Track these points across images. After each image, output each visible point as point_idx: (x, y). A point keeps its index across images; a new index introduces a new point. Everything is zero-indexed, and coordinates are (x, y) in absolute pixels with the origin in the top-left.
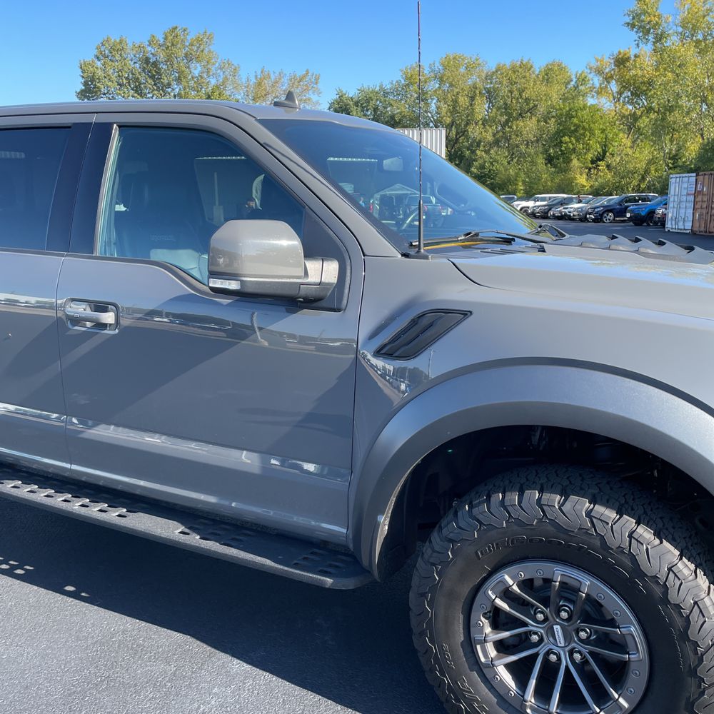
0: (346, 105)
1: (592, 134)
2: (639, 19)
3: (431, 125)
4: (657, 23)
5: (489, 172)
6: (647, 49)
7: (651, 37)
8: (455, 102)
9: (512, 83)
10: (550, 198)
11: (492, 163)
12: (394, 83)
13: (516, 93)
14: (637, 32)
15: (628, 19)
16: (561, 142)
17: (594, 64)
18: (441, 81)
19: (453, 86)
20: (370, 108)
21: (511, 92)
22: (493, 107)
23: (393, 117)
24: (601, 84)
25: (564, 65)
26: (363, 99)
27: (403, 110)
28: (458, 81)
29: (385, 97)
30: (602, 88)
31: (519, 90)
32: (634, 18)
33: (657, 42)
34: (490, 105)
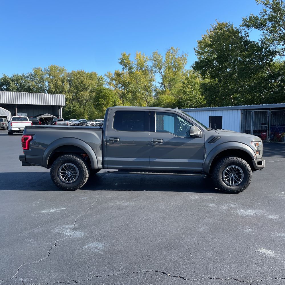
0: (7, 81)
1: (109, 98)
4: (129, 63)
5: (73, 110)
6: (126, 71)
7: (127, 68)
8: (56, 83)
9: (78, 78)
10: (101, 121)
11: (73, 107)
12: (29, 73)
14: (123, 65)
15: (120, 61)
16: (99, 100)
17: (107, 74)
18: (50, 75)
19: (55, 77)
20: (18, 83)
21: (78, 81)
22: (71, 86)
23: (29, 87)
24: (110, 81)
25: (96, 73)
26: (15, 79)
27: (34, 85)
28: (57, 75)
29: (25, 79)
30: (110, 83)
31: (81, 81)
32: (122, 61)
33: (129, 69)
34: (70, 85)
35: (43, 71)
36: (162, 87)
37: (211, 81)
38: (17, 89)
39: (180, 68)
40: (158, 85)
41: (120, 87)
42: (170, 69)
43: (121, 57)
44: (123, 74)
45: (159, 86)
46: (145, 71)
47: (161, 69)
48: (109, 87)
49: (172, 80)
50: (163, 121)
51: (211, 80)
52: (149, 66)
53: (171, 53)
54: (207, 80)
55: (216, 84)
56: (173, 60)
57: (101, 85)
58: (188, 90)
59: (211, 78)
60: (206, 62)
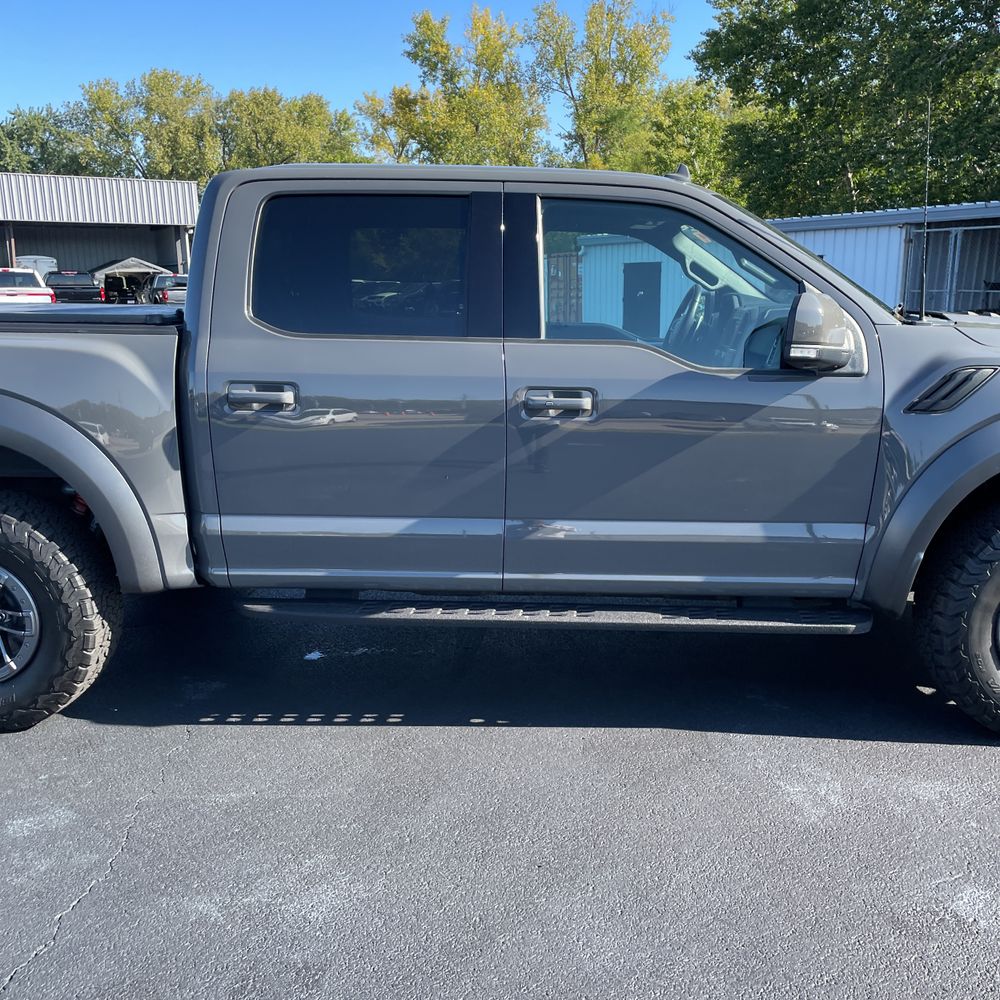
2: (422, 47)
3: (137, 173)
4: (446, 56)
6: (433, 89)
7: (439, 74)
8: (174, 143)
9: (255, 120)
12: (71, 105)
13: (263, 135)
14: (420, 65)
15: (409, 47)
17: (363, 102)
18: (148, 109)
19: (167, 118)
20: (34, 143)
21: (255, 133)
22: (231, 152)
23: (74, 158)
24: (375, 131)
25: (324, 101)
26: (21, 128)
27: (90, 149)
28: (175, 111)
29: (58, 127)
30: (378, 136)
31: (267, 131)
32: (416, 46)
33: (447, 81)
34: (226, 149)
35: (124, 95)
36: (573, 153)
37: (767, 115)
38: (29, 166)
39: (644, 68)
40: (559, 144)
41: (414, 154)
42: (603, 73)
43: (412, 30)
44: (422, 98)
45: (562, 149)
46: (508, 83)
47: (568, 77)
48: (373, 154)
49: (614, 119)
50: (579, 279)
51: (770, 111)
52: (523, 65)
53: (610, 10)
54: (754, 113)
55: (789, 127)
56: (615, 36)
57: (345, 145)
58: (677, 154)
59: (771, 104)
60: (751, 33)
